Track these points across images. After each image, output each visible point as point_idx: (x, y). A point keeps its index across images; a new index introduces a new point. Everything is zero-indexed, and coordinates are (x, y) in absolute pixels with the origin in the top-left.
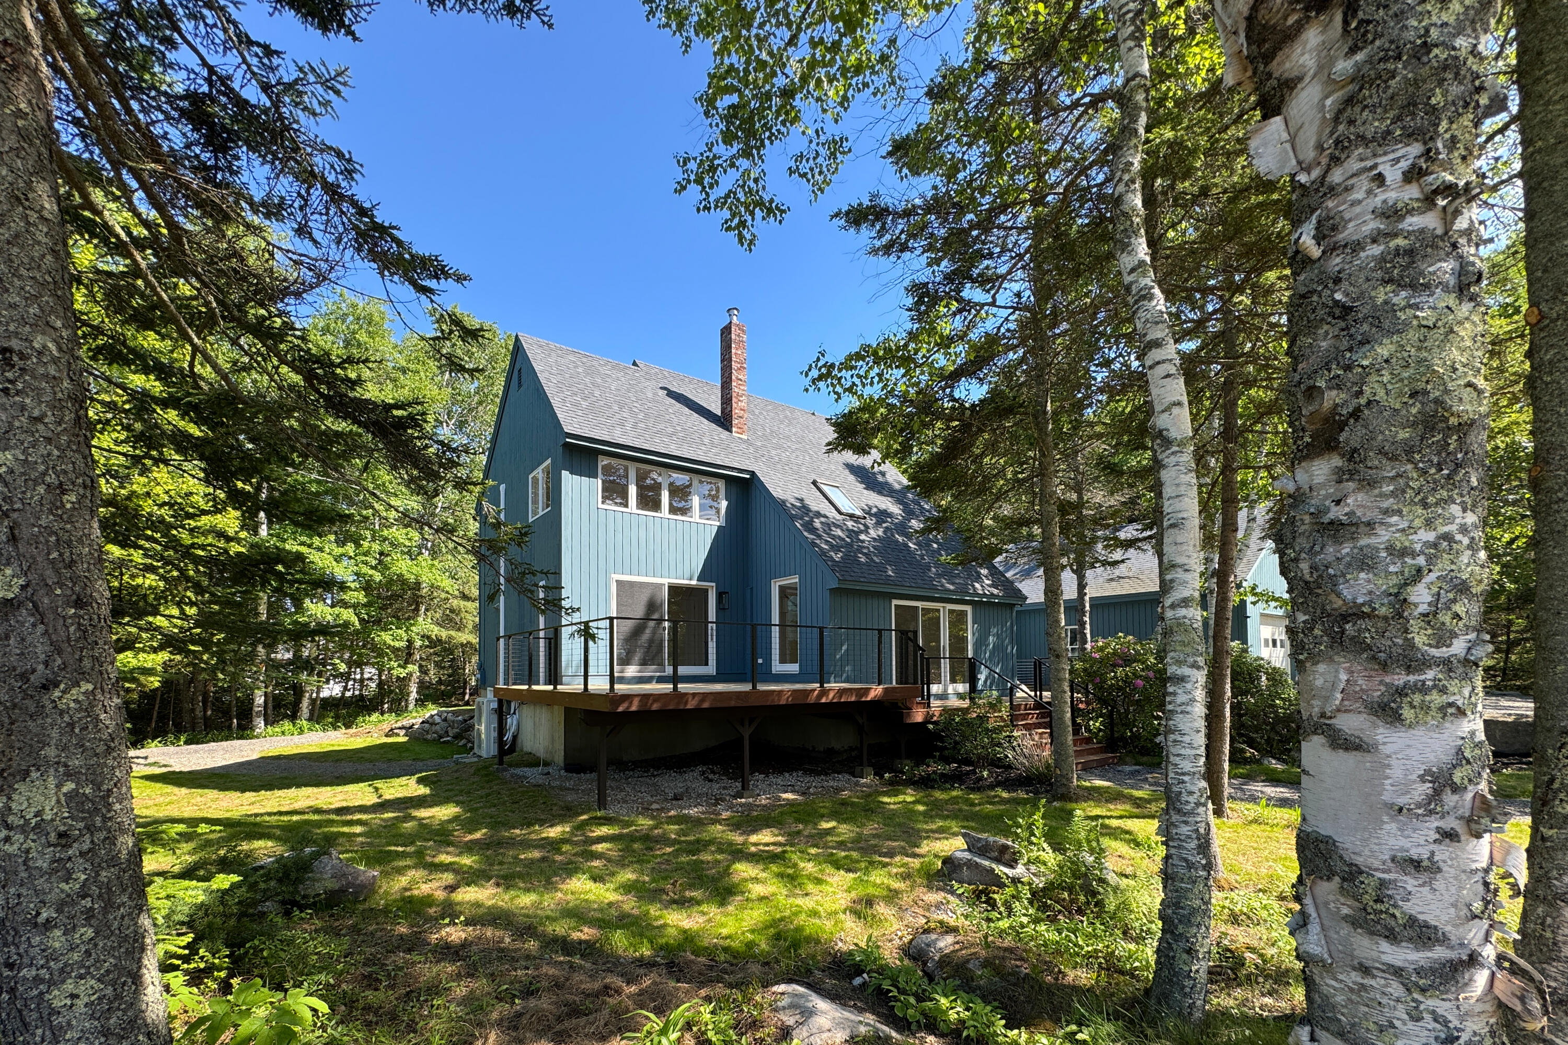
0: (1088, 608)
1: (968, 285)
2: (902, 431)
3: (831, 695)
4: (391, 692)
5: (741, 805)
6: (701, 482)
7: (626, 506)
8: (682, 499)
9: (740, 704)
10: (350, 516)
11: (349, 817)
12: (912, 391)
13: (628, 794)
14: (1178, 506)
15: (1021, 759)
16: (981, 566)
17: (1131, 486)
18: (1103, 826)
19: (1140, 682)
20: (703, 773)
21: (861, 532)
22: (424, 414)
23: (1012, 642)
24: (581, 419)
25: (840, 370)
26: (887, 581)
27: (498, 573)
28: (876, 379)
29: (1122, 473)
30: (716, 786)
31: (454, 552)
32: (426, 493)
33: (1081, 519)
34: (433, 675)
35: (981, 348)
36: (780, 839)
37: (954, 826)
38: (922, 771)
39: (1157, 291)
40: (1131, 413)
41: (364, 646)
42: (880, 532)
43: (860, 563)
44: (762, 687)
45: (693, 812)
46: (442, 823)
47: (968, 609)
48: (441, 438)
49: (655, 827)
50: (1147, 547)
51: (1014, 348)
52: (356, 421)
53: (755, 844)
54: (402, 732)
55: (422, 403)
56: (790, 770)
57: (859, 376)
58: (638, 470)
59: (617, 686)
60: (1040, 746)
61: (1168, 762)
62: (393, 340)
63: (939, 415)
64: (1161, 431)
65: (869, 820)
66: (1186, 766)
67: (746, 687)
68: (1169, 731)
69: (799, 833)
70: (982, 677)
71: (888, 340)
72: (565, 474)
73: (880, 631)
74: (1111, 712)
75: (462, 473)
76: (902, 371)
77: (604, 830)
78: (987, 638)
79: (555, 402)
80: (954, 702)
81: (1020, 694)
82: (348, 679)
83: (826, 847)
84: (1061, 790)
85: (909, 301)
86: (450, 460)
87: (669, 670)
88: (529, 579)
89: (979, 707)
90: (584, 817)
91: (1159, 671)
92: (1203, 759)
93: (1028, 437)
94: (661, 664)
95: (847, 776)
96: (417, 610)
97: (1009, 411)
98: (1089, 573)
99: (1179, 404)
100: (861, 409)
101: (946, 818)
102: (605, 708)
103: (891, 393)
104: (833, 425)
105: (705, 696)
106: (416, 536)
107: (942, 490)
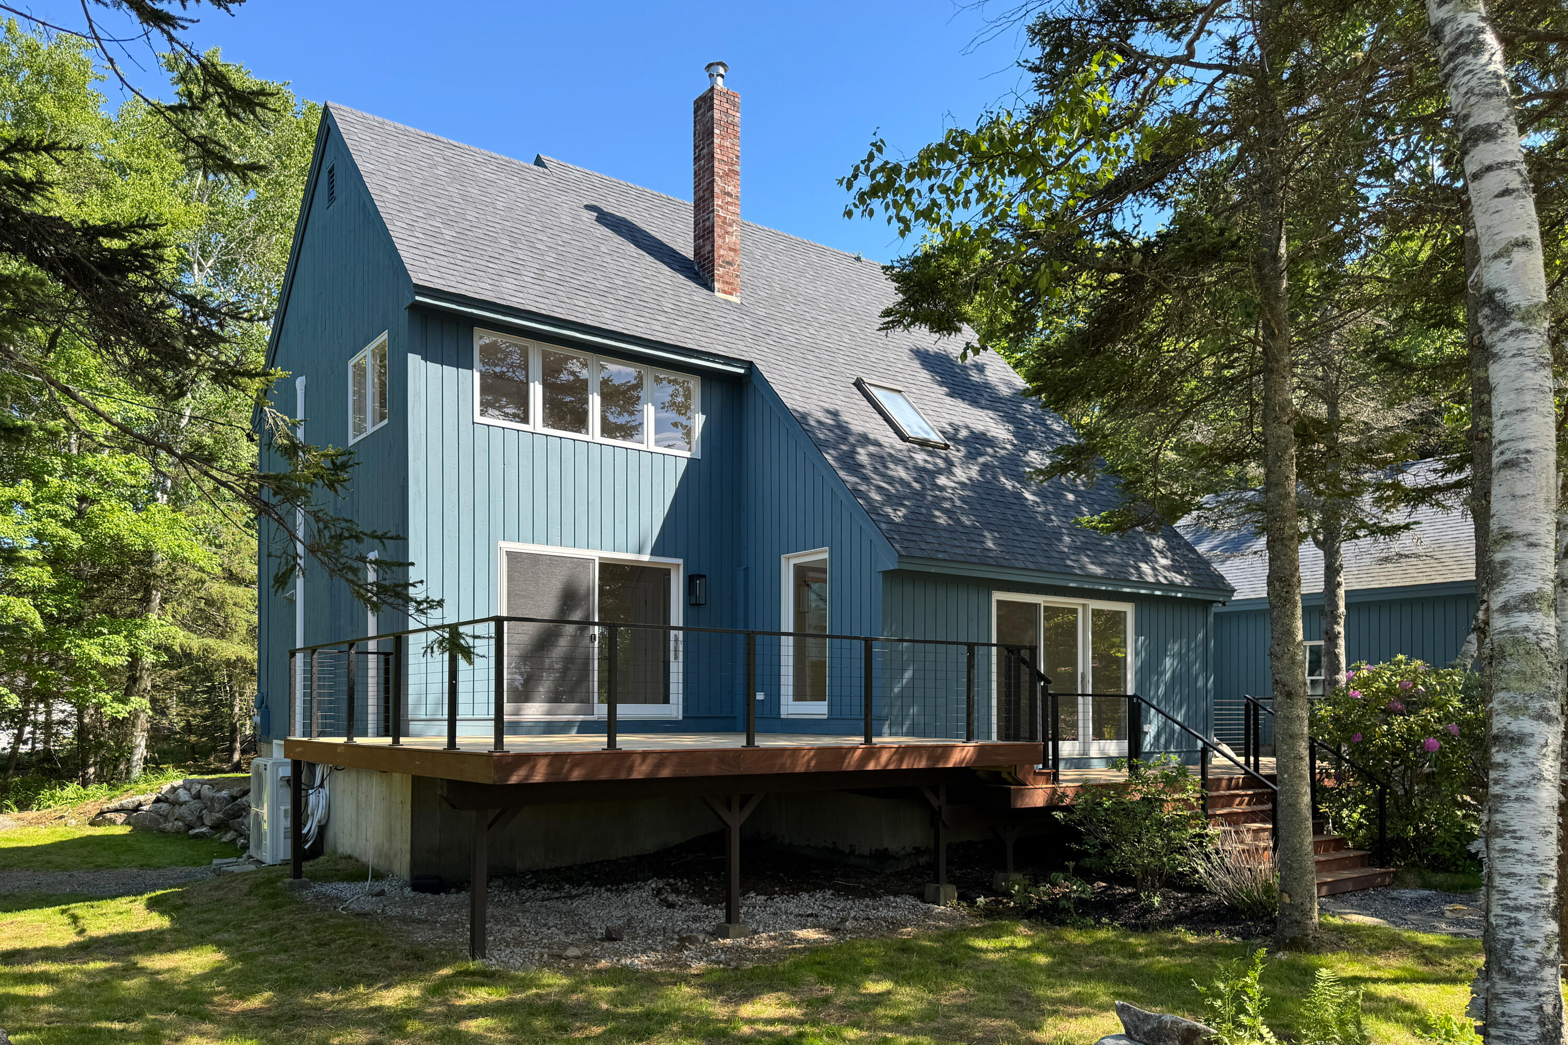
0: (1342, 609)
1: (1142, 26)
2: (1017, 289)
3: (885, 757)
4: (101, 745)
5: (725, 950)
6: (658, 380)
7: (525, 420)
8: (624, 410)
9: (726, 771)
10: (24, 430)
11: (26, 969)
12: (1038, 217)
13: (524, 930)
14: (1519, 429)
15: (1221, 876)
16: (1153, 532)
17: (1425, 392)
18: (1369, 997)
19: (1433, 742)
20: (659, 892)
21: (940, 472)
22: (157, 245)
23: (1205, 668)
24: (443, 261)
25: (910, 178)
26: (985, 558)
27: (293, 537)
28: (974, 196)
29: (1412, 368)
30: (679, 915)
31: (212, 497)
32: (162, 390)
33: (1334, 450)
34: (175, 716)
35: (1166, 139)
36: (794, 1012)
37: (1102, 992)
38: (1043, 892)
39: (1490, 38)
40: (1432, 259)
41: (51, 664)
42: (974, 472)
43: (936, 527)
44: (764, 742)
45: (640, 961)
46: (193, 981)
47: (1128, 609)
48: (189, 291)
49: (573, 990)
50: (1451, 500)
51: (1220, 141)
52: (34, 258)
53: (750, 1021)
54: (121, 818)
55: (153, 227)
56: (812, 888)
57: (944, 190)
58: (545, 355)
59: (508, 739)
60: (1252, 853)
61: (1490, 886)
62: (103, 113)
63: (1085, 261)
64: (1491, 294)
65: (950, 979)
66: (1524, 894)
67: (735, 742)
68: (1491, 832)
69: (826, 1001)
70: (1151, 729)
71: (996, 122)
72: (414, 361)
73: (971, 647)
74: (1382, 794)
75: (228, 353)
76: (1021, 180)
77: (481, 995)
78: (1159, 661)
79: (396, 229)
80: (1100, 773)
81: (1218, 760)
82: (23, 722)
83: (874, 1026)
84: (1295, 932)
85: (1035, 53)
86: (206, 332)
87: (601, 711)
88: (349, 548)
89: (1146, 782)
90: (446, 971)
91: (1467, 723)
92: (1553, 883)
93: (1245, 303)
94: (586, 700)
95: (911, 901)
96: (146, 600)
97: (1213, 255)
98: (1347, 549)
99: (1525, 244)
100: (946, 250)
101: (1086, 978)
102: (486, 777)
103: (999, 221)
104: (897, 278)
105: (664, 757)
106: (144, 467)
107: (1088, 398)
